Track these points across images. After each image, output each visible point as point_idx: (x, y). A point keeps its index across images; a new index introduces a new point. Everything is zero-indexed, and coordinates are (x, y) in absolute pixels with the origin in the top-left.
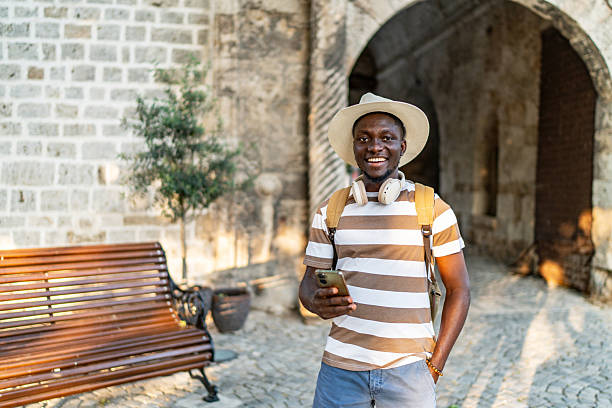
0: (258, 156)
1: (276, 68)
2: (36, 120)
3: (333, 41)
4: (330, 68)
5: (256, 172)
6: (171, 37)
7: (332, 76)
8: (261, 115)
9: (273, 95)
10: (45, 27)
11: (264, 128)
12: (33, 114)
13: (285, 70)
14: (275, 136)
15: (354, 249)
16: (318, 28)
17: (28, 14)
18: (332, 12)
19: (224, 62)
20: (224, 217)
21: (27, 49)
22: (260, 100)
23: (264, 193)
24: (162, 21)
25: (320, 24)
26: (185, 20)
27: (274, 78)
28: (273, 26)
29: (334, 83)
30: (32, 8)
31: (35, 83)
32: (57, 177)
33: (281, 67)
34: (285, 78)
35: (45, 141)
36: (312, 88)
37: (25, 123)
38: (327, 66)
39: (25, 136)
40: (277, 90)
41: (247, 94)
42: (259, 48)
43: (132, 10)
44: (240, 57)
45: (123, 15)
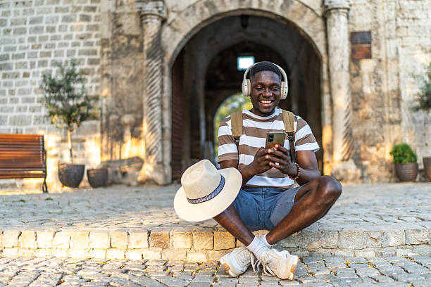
0: (122, 106)
1: (131, 62)
2: (26, 96)
3: (150, 45)
4: (151, 57)
5: (122, 114)
6: (87, 53)
7: (150, 62)
8: (123, 85)
9: (129, 76)
10: (32, 54)
11: (125, 92)
12: (24, 93)
13: (135, 62)
14: (131, 96)
16: (144, 41)
17: (25, 48)
18: (149, 32)
19: (105, 61)
20: (105, 137)
21: (23, 65)
22: (124, 78)
23: (126, 125)
24: (84, 46)
26: (95, 44)
27: (130, 67)
28: (129, 42)
29: (151, 66)
30: (26, 46)
31: (26, 79)
32: (32, 122)
33: (133, 61)
34: (136, 66)
35: (28, 105)
37: (20, 98)
38: (148, 57)
39: (20, 104)
40: (132, 73)
41: (117, 76)
42: (123, 53)
43: (70, 42)
44: (112, 58)
45: (66, 45)
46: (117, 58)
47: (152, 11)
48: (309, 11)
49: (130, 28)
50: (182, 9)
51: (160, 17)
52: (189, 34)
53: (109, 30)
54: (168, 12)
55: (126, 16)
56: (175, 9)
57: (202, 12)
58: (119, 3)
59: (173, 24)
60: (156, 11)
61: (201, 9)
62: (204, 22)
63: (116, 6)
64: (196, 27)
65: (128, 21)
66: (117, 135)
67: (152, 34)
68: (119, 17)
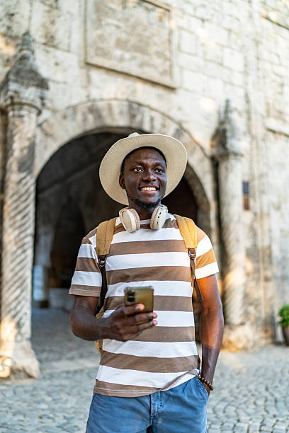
3: (25, 152)
4: (24, 171)
7: (24, 178)
15: (128, 273)
16: (14, 142)
18: (25, 131)
25: (16, 138)
29: (26, 184)
36: (7, 187)
38: (20, 169)
48: (198, 148)
56: (49, 105)
57: (85, 120)
59: (45, 125)
61: (84, 114)
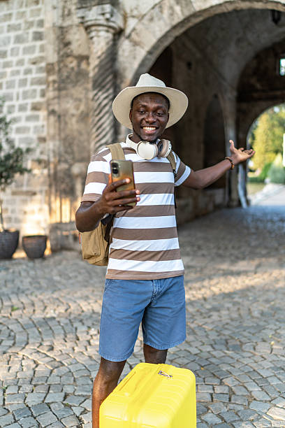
0: (73, 153)
1: (81, 93)
3: (97, 70)
4: (96, 89)
5: (72, 162)
7: (96, 94)
8: (73, 124)
9: (79, 112)
11: (75, 134)
13: (86, 94)
16: (90, 64)
18: (95, 51)
19: (51, 94)
22: (73, 115)
23: (76, 176)
24: (37, 72)
27: (80, 100)
28: (79, 65)
29: (98, 99)
33: (84, 92)
34: (86, 100)
38: (94, 87)
40: (82, 107)
41: (66, 112)
42: (72, 82)
43: (22, 69)
44: (59, 89)
45: (18, 72)
46: (65, 88)
47: (96, 20)
49: (80, 45)
50: (144, 13)
51: (110, 27)
52: (155, 47)
53: (55, 51)
54: (125, 18)
55: (74, 30)
56: (135, 13)
57: (172, 13)
58: (66, 12)
59: (134, 36)
60: (102, 20)
61: (171, 8)
62: (174, 27)
63: (63, 16)
64: (165, 36)
65: (77, 37)
66: (68, 189)
67: (99, 53)
68: (67, 32)
